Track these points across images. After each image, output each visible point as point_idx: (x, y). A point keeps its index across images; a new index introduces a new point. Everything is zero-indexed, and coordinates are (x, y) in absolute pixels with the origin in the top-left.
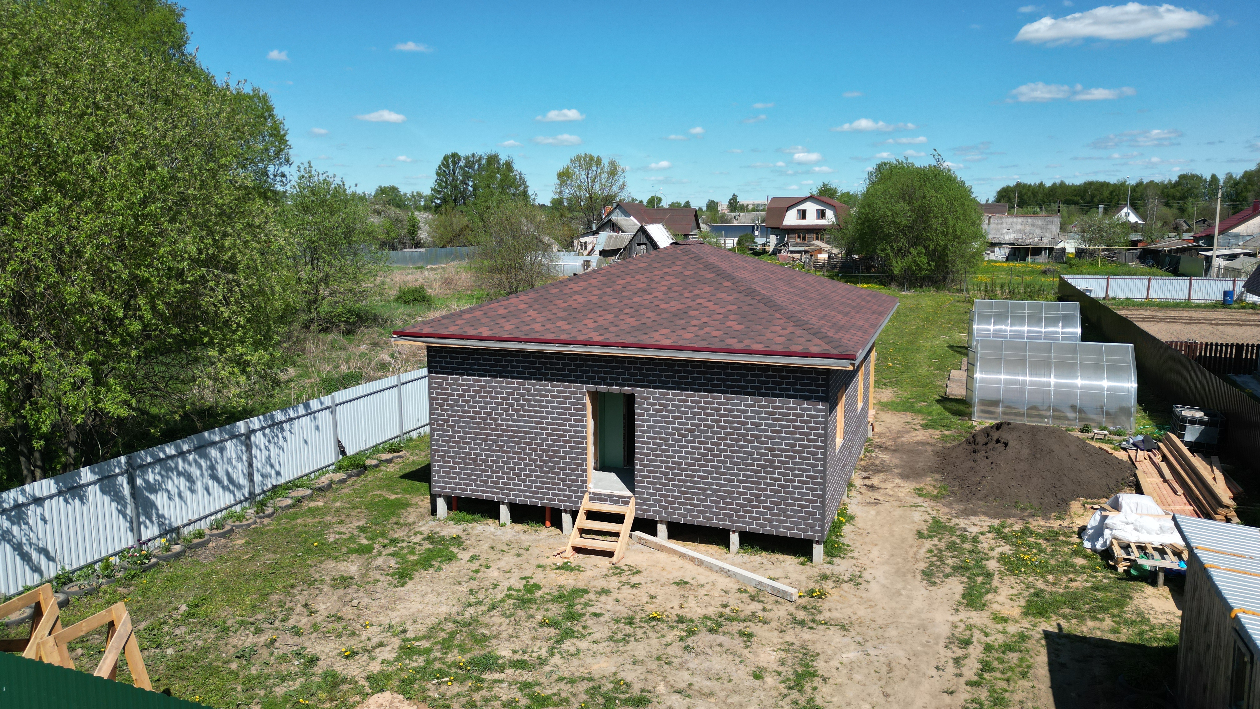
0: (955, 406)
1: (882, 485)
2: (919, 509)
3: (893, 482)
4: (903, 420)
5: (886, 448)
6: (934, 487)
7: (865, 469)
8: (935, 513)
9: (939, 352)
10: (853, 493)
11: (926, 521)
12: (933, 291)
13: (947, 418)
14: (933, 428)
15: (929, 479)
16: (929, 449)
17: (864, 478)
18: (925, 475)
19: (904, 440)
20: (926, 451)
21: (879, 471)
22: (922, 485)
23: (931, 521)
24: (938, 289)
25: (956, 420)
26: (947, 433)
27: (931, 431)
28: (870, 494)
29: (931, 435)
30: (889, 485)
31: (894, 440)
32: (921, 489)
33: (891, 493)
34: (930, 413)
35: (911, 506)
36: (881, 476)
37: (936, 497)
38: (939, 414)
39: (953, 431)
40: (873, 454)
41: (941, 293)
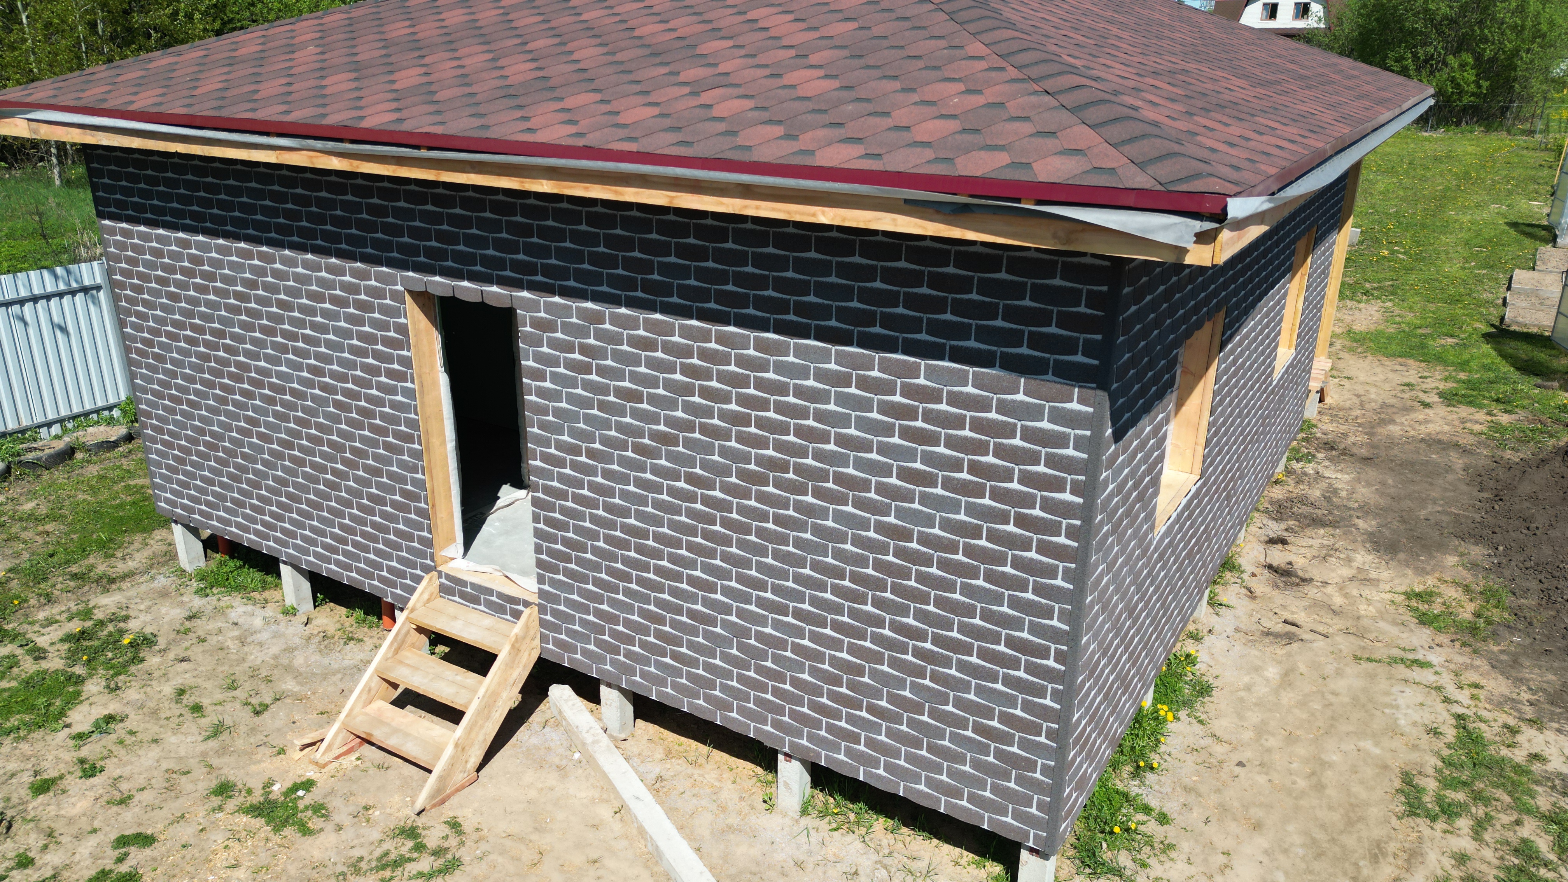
0: (1524, 351)
1: (1316, 572)
2: (1417, 674)
3: (1349, 560)
4: (1397, 379)
5: (1345, 452)
6: (1467, 589)
7: (1280, 511)
8: (1463, 696)
9: (1488, 233)
10: (1230, 594)
11: (1435, 732)
12: (1478, 131)
13: (1506, 380)
14: (1470, 403)
15: (1451, 560)
16: (1458, 461)
17: (1272, 541)
18: (1442, 547)
19: (1395, 429)
20: (1449, 469)
21: (1317, 522)
22: (1430, 581)
23: (1450, 734)
24: (1488, 129)
25: (1527, 385)
26: (1505, 419)
27: (1464, 411)
28: (1279, 597)
29: (1463, 421)
30: (1337, 572)
31: (1370, 429)
32: (1425, 596)
33: (1338, 600)
34: (1463, 365)
35: (1394, 661)
36: (1319, 538)
37: (1473, 630)
38: (1486, 368)
39: (1522, 414)
40: (1310, 468)
41: (1493, 136)
